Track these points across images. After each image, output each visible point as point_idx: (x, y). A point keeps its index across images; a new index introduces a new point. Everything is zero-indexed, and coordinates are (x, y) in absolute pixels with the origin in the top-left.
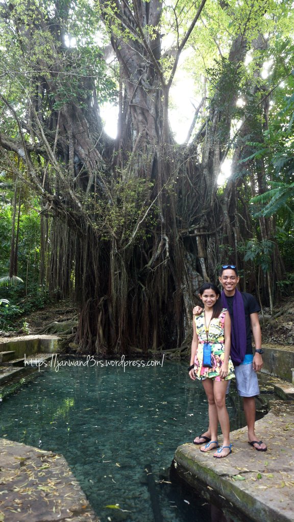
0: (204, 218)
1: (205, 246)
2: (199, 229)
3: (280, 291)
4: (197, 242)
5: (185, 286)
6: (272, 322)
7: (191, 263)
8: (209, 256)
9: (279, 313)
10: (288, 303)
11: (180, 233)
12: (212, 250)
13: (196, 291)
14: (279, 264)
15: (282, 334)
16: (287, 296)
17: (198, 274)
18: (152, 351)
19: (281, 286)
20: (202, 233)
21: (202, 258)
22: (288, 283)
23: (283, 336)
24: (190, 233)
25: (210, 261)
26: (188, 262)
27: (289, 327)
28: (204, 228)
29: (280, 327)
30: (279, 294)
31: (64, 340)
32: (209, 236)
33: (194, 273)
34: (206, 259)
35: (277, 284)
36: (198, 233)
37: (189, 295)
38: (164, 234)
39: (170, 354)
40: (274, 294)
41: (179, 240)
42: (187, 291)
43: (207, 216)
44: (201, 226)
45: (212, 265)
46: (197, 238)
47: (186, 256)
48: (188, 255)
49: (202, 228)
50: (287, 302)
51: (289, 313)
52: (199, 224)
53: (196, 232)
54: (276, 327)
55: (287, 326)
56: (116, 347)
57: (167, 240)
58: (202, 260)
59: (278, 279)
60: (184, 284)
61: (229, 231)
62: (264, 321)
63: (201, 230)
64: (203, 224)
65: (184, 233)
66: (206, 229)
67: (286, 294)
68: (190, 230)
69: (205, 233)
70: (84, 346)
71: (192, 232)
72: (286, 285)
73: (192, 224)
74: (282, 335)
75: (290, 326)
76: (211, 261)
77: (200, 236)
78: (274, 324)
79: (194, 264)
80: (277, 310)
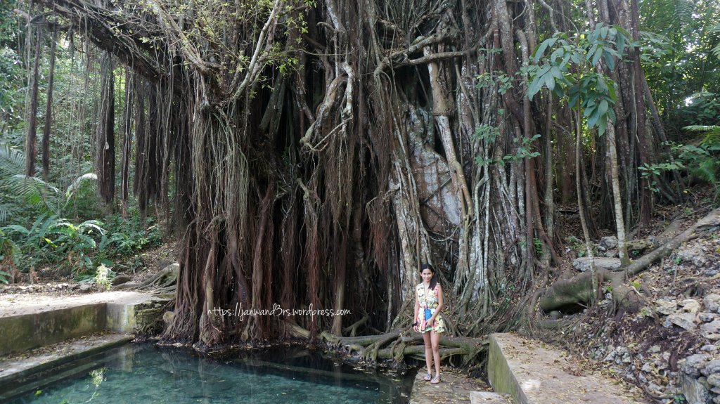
0: (446, 16)
1: (451, 89)
2: (434, 46)
3: (648, 191)
4: (431, 79)
5: (399, 185)
6: (620, 288)
7: (421, 130)
8: (462, 112)
9: (646, 259)
10: (676, 224)
11: (386, 59)
12: (470, 96)
13: (432, 196)
14: (647, 122)
15: (654, 342)
16: (670, 203)
17: (437, 156)
18: (327, 338)
19: (651, 179)
20: (441, 54)
21: (442, 117)
22: (671, 167)
23: (659, 356)
24: (412, 56)
25: (464, 122)
26: (412, 130)
27: (687, 321)
28: (447, 41)
29: (647, 311)
30: (647, 200)
31: (157, 305)
32: (460, 60)
33: (429, 154)
34: (452, 119)
35: (640, 172)
36: (433, 56)
37: (410, 208)
38: (342, 60)
39: (358, 350)
40: (634, 200)
41: (381, 74)
42: (404, 197)
43: (454, 12)
44: (439, 37)
45: (470, 133)
46: (431, 68)
47: (408, 115)
48: (413, 111)
49: (441, 42)
50: (670, 221)
51: (682, 262)
52: (434, 32)
53: (426, 53)
54: (633, 310)
55: (675, 317)
56: (248, 326)
57: (350, 75)
58: (443, 122)
59: (643, 158)
60: (396, 181)
61: (506, 39)
62: (594, 282)
63: (440, 47)
64: (445, 31)
65: (398, 57)
66: (454, 44)
67: (665, 198)
68: (411, 49)
69: (449, 54)
70: (181, 322)
71: (418, 53)
72: (669, 175)
73: (417, 35)
74: (656, 348)
75: (689, 318)
76: (467, 124)
77: (435, 61)
78: (627, 298)
79: (430, 133)
80: (639, 244)
